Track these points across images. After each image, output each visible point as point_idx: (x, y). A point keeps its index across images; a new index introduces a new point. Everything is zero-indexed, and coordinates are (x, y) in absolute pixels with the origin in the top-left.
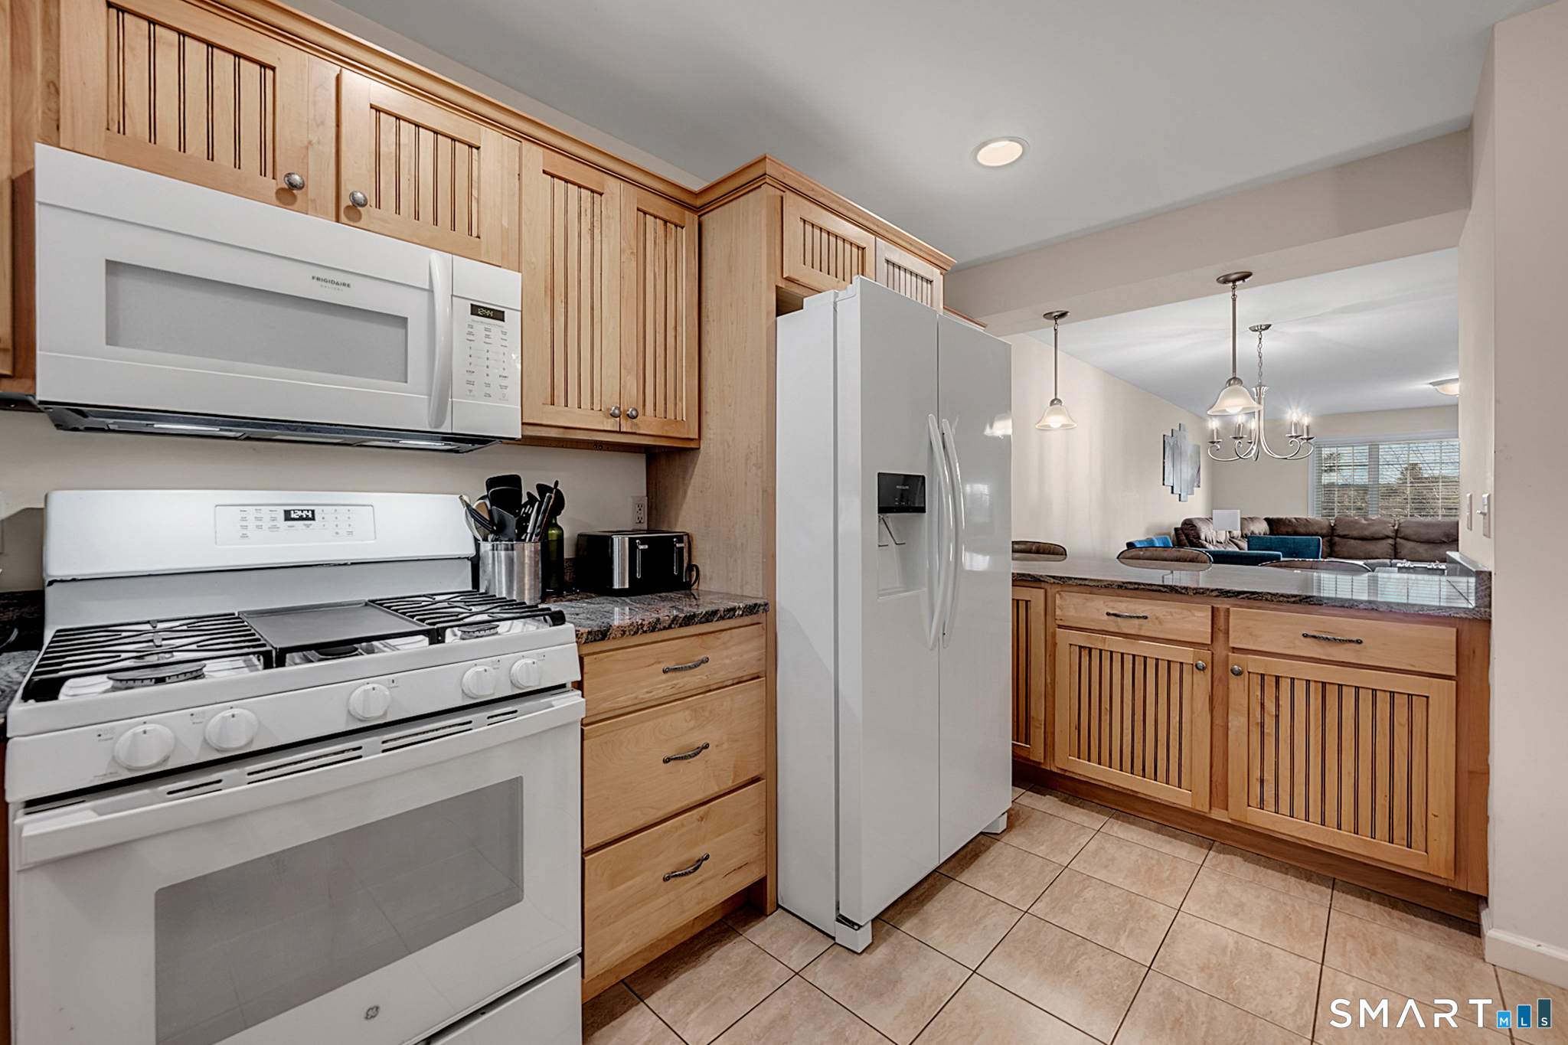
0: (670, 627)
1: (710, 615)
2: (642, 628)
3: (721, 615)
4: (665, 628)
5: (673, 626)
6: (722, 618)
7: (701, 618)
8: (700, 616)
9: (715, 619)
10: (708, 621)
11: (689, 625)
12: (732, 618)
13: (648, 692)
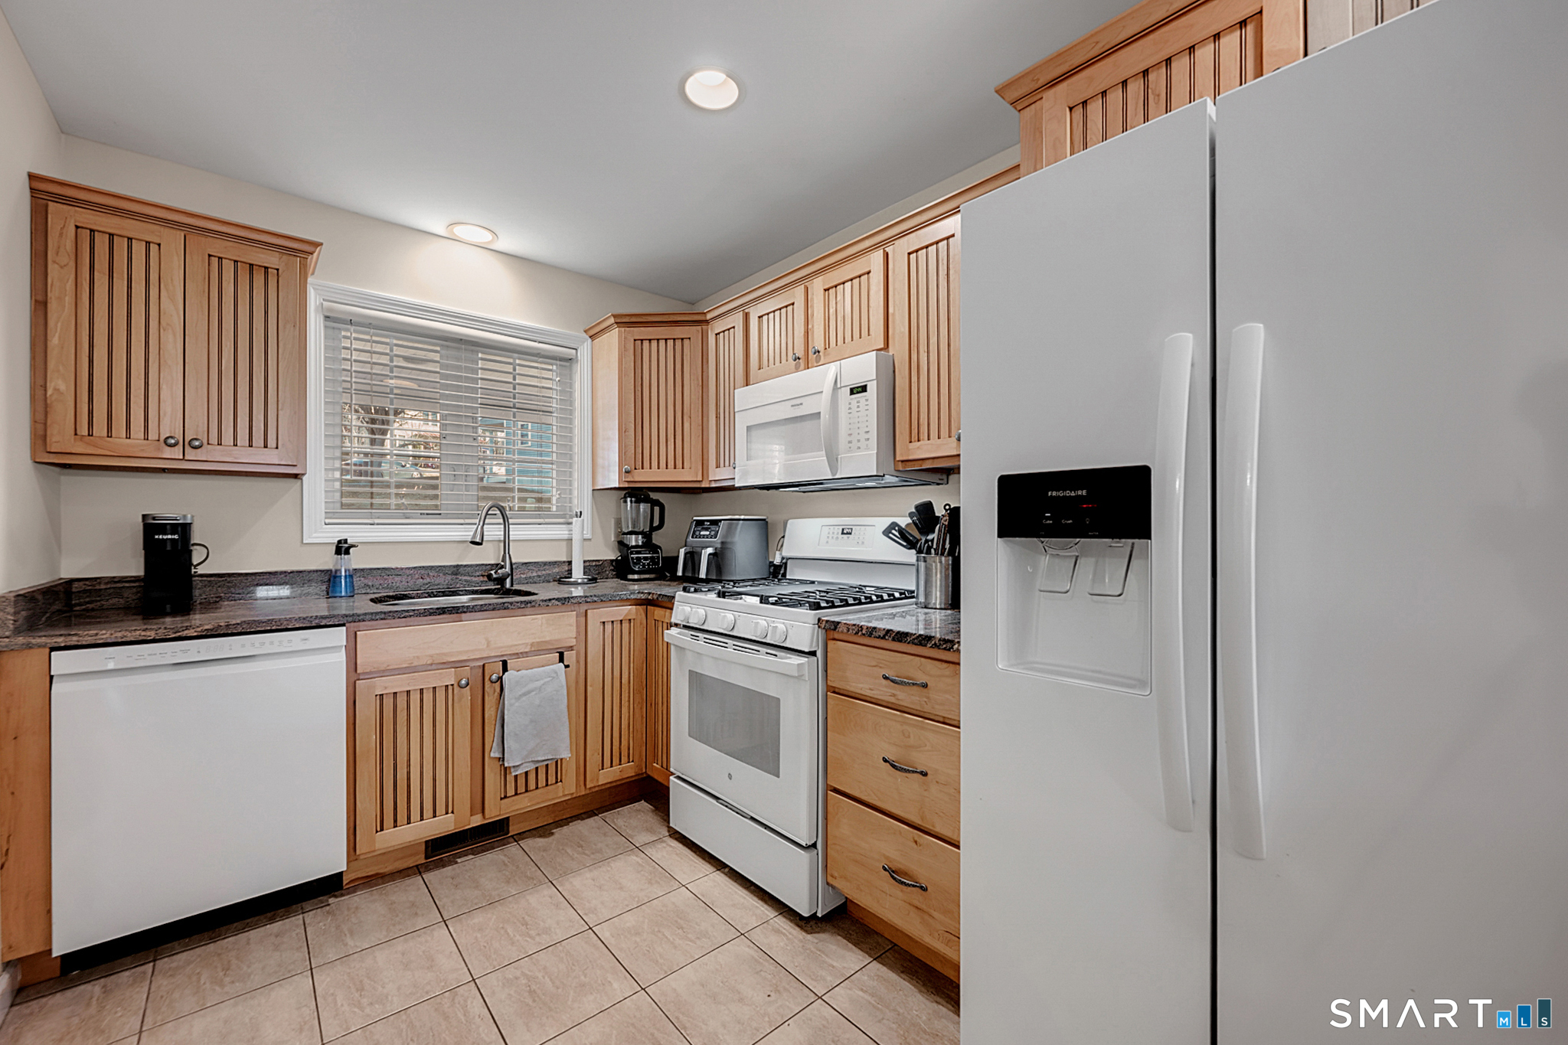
0: (883, 638)
1: (924, 639)
2: (862, 631)
3: (935, 644)
4: (879, 637)
5: (887, 637)
6: (935, 646)
7: (914, 639)
8: (914, 637)
9: (929, 645)
10: (921, 644)
11: (901, 641)
12: (949, 650)
13: (871, 689)
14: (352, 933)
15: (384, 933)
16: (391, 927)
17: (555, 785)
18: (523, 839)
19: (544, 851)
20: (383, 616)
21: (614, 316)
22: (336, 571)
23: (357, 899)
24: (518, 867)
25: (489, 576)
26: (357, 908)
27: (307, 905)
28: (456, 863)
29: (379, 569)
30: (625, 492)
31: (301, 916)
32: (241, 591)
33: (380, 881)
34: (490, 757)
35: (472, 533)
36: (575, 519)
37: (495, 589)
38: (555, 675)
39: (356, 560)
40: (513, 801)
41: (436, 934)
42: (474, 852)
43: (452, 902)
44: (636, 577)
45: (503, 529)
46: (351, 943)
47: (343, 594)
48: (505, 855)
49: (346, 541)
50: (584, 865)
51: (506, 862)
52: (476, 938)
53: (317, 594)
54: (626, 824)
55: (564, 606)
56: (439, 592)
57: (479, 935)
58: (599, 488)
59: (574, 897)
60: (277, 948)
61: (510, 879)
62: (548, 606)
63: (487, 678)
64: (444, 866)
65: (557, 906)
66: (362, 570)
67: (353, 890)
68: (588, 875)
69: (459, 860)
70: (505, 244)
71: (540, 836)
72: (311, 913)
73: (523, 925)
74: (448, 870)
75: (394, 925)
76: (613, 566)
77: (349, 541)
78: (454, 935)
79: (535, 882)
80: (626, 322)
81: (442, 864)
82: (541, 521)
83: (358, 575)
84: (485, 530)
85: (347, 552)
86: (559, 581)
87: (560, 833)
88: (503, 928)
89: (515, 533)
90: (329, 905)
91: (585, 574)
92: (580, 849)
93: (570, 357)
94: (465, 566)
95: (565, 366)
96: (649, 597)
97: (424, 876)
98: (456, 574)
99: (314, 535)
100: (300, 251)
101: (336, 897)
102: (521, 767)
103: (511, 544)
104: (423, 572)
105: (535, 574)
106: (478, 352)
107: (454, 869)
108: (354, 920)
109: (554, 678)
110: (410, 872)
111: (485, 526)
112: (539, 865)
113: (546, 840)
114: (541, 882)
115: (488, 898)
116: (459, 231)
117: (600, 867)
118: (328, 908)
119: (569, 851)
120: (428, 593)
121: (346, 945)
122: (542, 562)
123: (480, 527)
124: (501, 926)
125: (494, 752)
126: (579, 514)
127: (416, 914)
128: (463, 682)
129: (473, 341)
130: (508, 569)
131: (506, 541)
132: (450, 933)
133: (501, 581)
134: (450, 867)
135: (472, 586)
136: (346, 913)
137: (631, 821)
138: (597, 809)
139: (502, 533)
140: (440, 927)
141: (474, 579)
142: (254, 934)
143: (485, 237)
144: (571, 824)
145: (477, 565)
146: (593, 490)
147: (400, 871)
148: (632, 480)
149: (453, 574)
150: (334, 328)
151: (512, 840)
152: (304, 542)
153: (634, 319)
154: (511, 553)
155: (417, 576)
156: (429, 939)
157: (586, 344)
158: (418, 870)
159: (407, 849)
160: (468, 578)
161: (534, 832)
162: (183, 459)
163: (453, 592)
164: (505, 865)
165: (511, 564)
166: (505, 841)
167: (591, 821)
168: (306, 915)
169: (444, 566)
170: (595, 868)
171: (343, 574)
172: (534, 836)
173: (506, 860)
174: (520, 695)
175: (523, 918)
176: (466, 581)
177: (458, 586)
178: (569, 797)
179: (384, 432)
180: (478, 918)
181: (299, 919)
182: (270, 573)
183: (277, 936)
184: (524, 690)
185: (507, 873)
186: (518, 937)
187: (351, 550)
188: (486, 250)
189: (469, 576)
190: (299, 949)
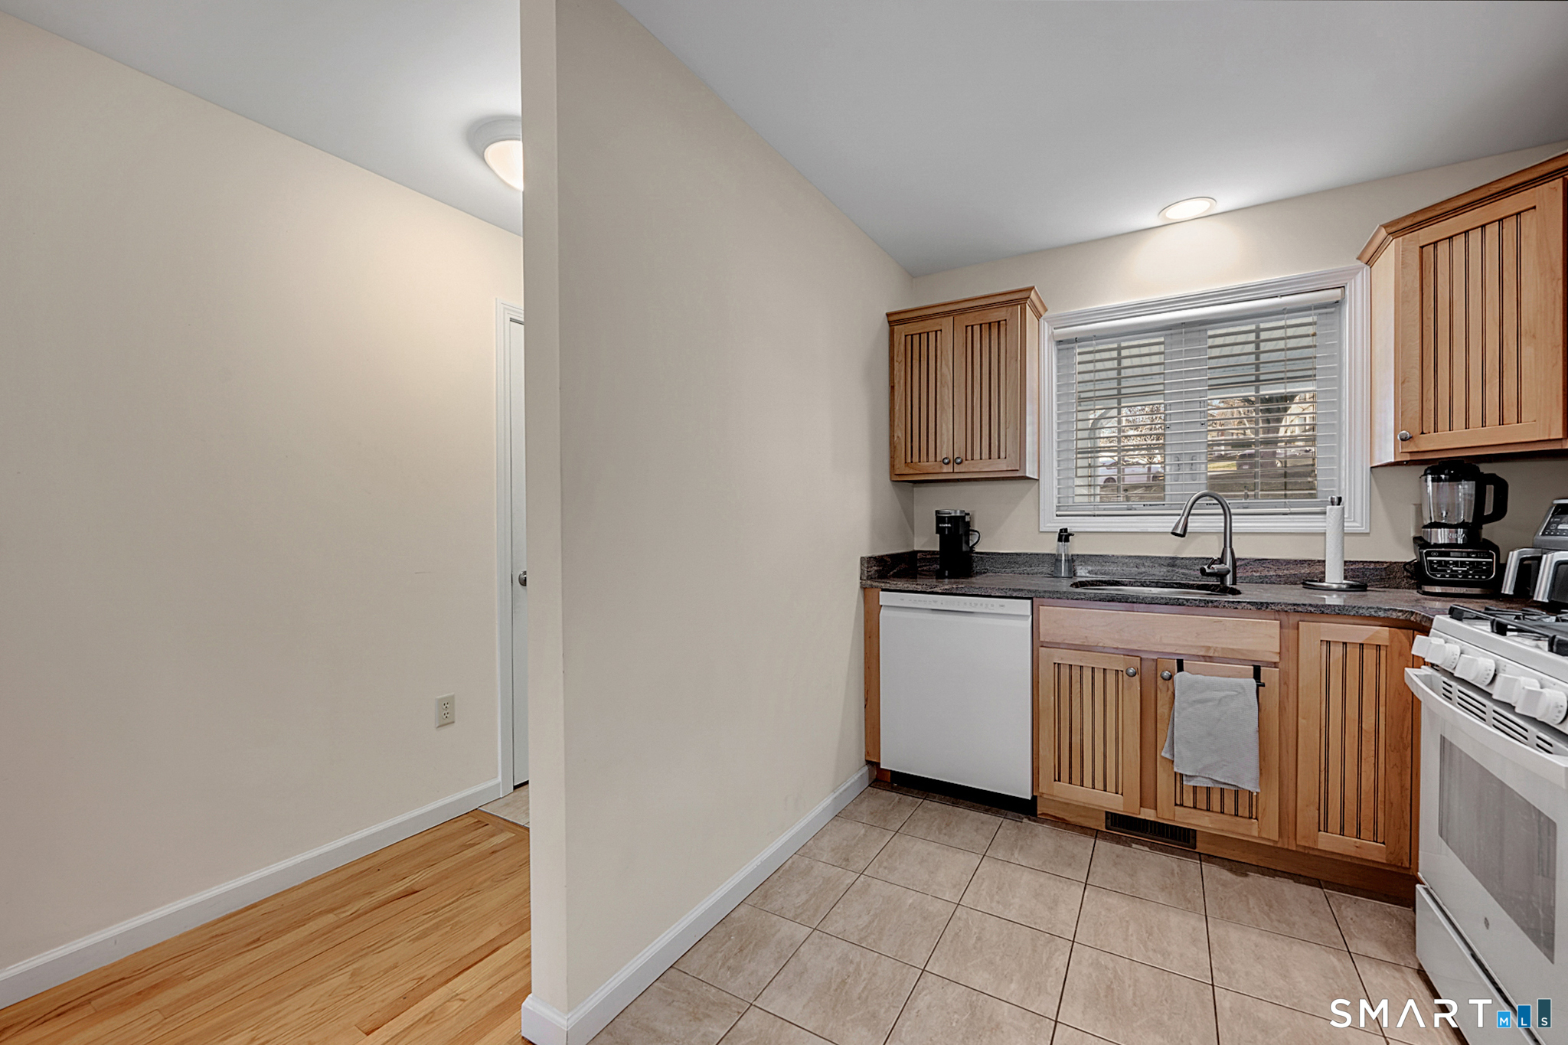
14: (1022, 847)
15: (1040, 863)
16: (1047, 863)
17: (1247, 821)
18: (1209, 862)
19: (1223, 885)
20: (1059, 596)
21: (1385, 226)
22: (1058, 555)
23: (1041, 829)
24: (1183, 883)
25: (1203, 571)
26: (1036, 835)
27: (1010, 814)
28: (1131, 847)
29: (1097, 556)
30: (1426, 467)
31: (1002, 819)
32: (999, 566)
33: (1064, 825)
34: (1162, 757)
35: (1174, 525)
36: (1329, 507)
37: (1213, 585)
38: (1241, 691)
39: (1076, 547)
40: (1190, 813)
41: (1073, 888)
42: (1152, 847)
43: (1103, 874)
44: (1438, 589)
45: (1223, 521)
46: (1016, 855)
47: (1063, 575)
48: (1179, 866)
49: (1066, 530)
50: (1257, 925)
51: (1176, 872)
52: (1100, 913)
53: (1048, 574)
54: (1355, 918)
55: (1259, 612)
56: (1153, 582)
57: (1103, 913)
58: (1376, 465)
59: (1219, 945)
60: (977, 830)
61: (1167, 888)
62: (1236, 608)
63: (1159, 675)
64: (1118, 843)
65: (1194, 941)
66: (1083, 556)
67: (1044, 821)
68: (1254, 938)
69: (1134, 846)
70: (1226, 202)
71: (1230, 870)
72: (1008, 821)
73: (1147, 932)
74: (1119, 848)
75: (1050, 862)
76: (1408, 571)
77: (1069, 531)
78: (1085, 899)
79: (1189, 906)
80: (1401, 228)
81: (1118, 840)
82: (1286, 510)
83: (1080, 560)
84: (1189, 521)
85: (1067, 540)
86: (1303, 583)
87: (1254, 878)
88: (1127, 922)
89: (1239, 524)
90: (1021, 822)
91: (1345, 578)
92: (1266, 908)
93: (1335, 300)
94: (1182, 558)
95: (1332, 313)
96: (1412, 619)
97: (1097, 841)
98: (1173, 566)
99: (1048, 525)
100: (1018, 300)
101: (1029, 819)
102: (1195, 779)
103: (1233, 537)
104: (1138, 561)
105: (1272, 573)
106: (1206, 330)
107: (1124, 850)
108: (1029, 842)
109: (1240, 693)
110: (1089, 832)
111: (1190, 517)
112: (1206, 894)
113: (1234, 877)
114: (1195, 910)
115: (1134, 890)
116: (1174, 214)
117: (1276, 940)
118: (1019, 824)
119: (1252, 902)
120: (1140, 582)
121: (1012, 854)
122: (1284, 560)
123: (1183, 518)
124: (1127, 919)
125: (1166, 753)
126: (1336, 500)
127: (1070, 865)
128: (1131, 671)
129: (1200, 321)
130: (1228, 565)
131: (1228, 534)
132: (1083, 895)
133: (1221, 576)
134: (1122, 847)
135: (1190, 580)
136: (1028, 834)
137: (1368, 921)
138: (1326, 882)
139: (1223, 525)
140: (1079, 885)
141: (1192, 572)
142: (973, 814)
143: (1200, 207)
144: (1277, 878)
145: (1196, 559)
146: (1372, 468)
147: (1082, 827)
148: (1416, 450)
149: (1168, 565)
150: (1068, 349)
151: (1198, 857)
152: (1041, 530)
153: (1420, 218)
154: (1233, 547)
155: (1132, 565)
156: (1065, 888)
157: (1360, 274)
158: (1096, 834)
159: (1087, 810)
160: (1187, 571)
161: (1226, 863)
162: (953, 472)
163: (1167, 584)
164: (1173, 874)
165: (1234, 560)
166: (1189, 854)
167: (1307, 890)
168: (1005, 820)
169: (1159, 557)
170: (1269, 937)
171: (1063, 558)
172: (1224, 867)
173: (1177, 870)
174: (1194, 701)
175: (1152, 927)
176: (1183, 574)
177: (1174, 578)
178: (1271, 844)
179: (1279, 420)
180: (1113, 900)
181: (999, 820)
182: (1017, 554)
183: (982, 823)
184: (1198, 697)
185: (1168, 881)
186: (1134, 938)
187: (1070, 537)
188: (1209, 218)
189: (1187, 569)
190: (987, 838)
